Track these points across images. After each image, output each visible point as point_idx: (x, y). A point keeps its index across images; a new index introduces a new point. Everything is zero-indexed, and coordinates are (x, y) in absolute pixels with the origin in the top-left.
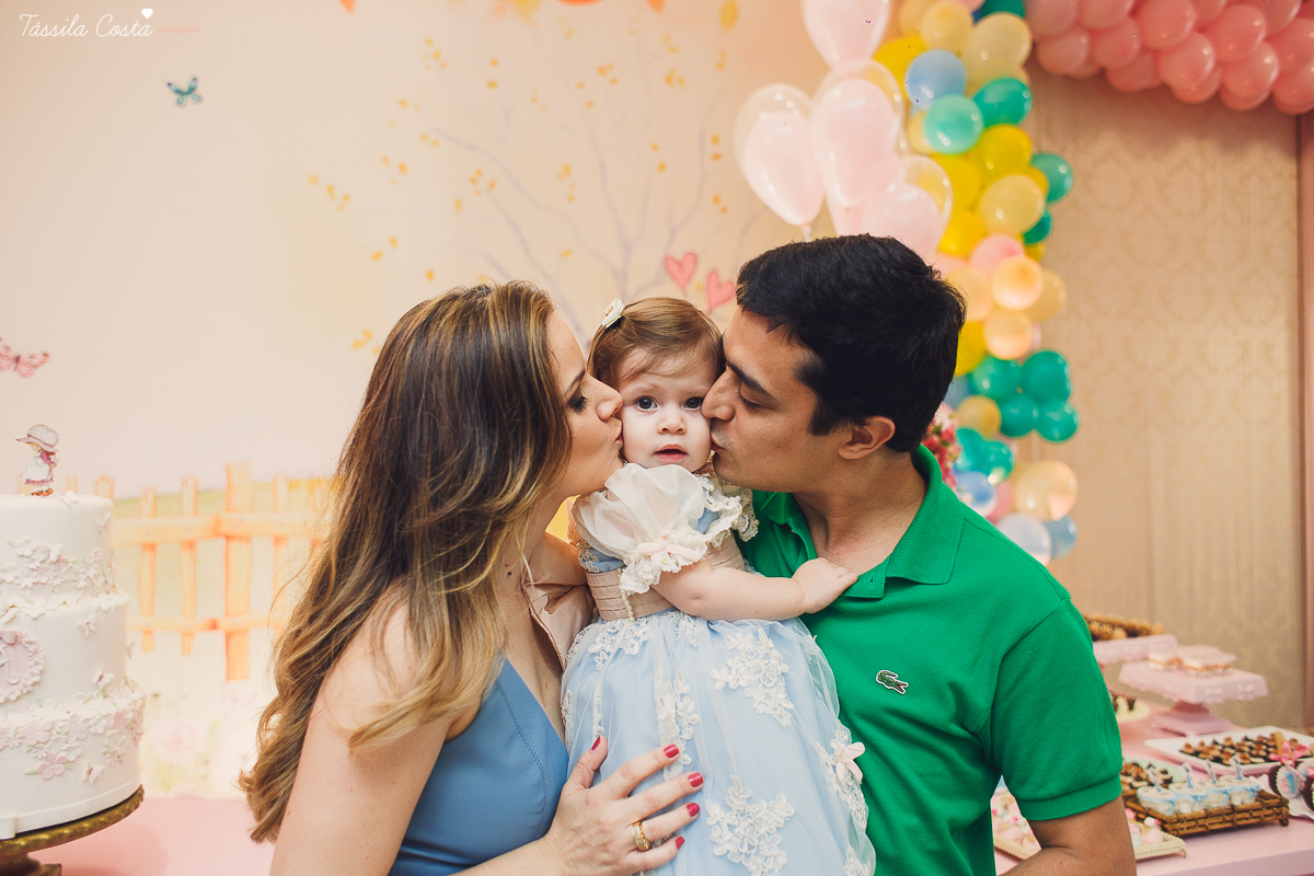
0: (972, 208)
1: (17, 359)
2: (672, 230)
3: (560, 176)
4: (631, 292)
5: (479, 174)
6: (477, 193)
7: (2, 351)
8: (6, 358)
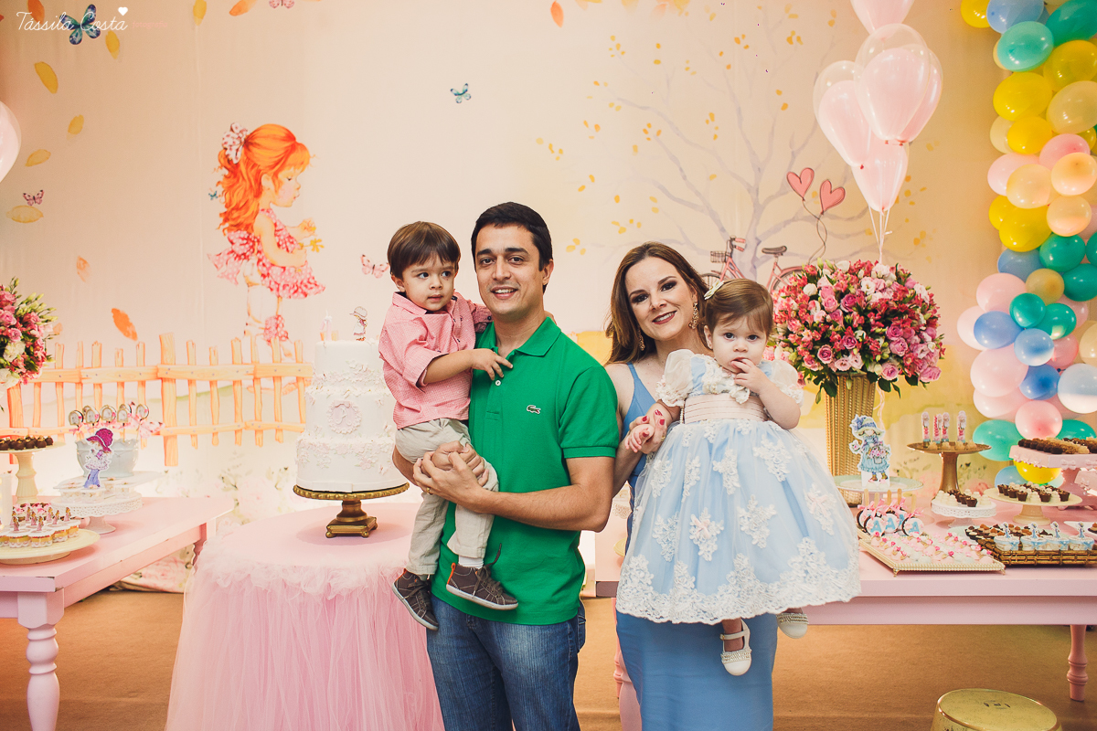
0: (1044, 115)
1: (374, 267)
2: (793, 153)
3: (707, 122)
4: (761, 201)
5: (649, 125)
6: (649, 139)
7: (365, 263)
8: (368, 266)
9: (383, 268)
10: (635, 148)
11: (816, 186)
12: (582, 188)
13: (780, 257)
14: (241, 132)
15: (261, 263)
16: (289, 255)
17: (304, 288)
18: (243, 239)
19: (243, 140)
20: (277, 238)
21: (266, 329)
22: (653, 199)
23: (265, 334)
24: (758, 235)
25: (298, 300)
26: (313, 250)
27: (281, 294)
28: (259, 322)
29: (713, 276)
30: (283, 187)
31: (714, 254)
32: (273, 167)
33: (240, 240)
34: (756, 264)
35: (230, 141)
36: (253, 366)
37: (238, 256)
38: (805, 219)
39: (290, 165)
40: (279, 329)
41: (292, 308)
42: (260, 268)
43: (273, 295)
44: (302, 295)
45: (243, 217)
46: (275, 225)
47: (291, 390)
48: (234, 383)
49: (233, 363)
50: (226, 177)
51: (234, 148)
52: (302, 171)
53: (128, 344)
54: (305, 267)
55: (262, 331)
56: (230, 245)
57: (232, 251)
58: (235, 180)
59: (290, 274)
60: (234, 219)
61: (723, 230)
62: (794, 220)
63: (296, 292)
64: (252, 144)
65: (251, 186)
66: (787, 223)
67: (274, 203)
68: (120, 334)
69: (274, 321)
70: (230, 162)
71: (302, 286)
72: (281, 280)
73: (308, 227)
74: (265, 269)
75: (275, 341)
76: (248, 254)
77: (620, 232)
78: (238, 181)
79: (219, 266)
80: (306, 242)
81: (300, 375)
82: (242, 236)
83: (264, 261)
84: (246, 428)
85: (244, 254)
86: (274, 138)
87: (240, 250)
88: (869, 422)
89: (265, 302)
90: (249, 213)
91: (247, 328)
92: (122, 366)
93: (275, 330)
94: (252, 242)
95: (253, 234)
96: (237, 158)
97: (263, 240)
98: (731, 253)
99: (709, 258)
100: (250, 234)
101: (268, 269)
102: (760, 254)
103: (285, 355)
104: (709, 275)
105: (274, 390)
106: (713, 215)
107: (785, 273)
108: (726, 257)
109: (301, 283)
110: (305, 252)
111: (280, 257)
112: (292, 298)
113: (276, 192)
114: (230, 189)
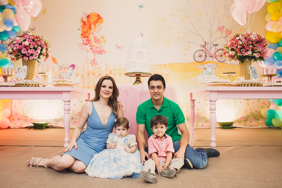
0: (279, 11)
1: (119, 47)
2: (219, 22)
3: (199, 15)
4: (212, 33)
5: (186, 15)
6: (186, 18)
7: (117, 46)
9: (121, 48)
10: (183, 20)
11: (225, 30)
12: (170, 29)
13: (217, 46)
14: (86, 14)
15: (91, 46)
16: (98, 44)
17: (101, 52)
18: (86, 40)
19: (87, 16)
20: (95, 40)
22: (187, 32)
23: (91, 63)
24: (211, 41)
25: (100, 55)
26: (104, 43)
27: (95, 53)
28: (90, 60)
29: (201, 50)
30: (97, 27)
31: (201, 45)
32: (94, 23)
33: (86, 41)
34: (211, 48)
35: (84, 16)
36: (88, 71)
37: (85, 44)
38: (222, 38)
39: (99, 22)
40: (95, 62)
41: (98, 57)
42: (90, 47)
43: (93, 54)
44: (101, 54)
45: (86, 35)
46: (95, 37)
47: (98, 77)
48: (83, 75)
49: (83, 71)
50: (82, 25)
51: (85, 18)
52: (102, 24)
53: (55, 66)
54: (102, 47)
55: (90, 63)
56: (83, 41)
57: (83, 43)
58: (85, 26)
59: (98, 49)
60: (84, 35)
61: (203, 40)
62: (220, 38)
63: (99, 53)
64: (89, 17)
65: (89, 27)
66: (218, 38)
67: (94, 31)
68: (53, 63)
69: (94, 60)
70: (83, 21)
72: (96, 50)
73: (103, 37)
74: (91, 47)
75: (94, 65)
76: (87, 44)
77: (179, 40)
79: (80, 46)
80: (102, 41)
81: (100, 74)
82: (86, 39)
83: (91, 45)
84: (85, 87)
85: (86, 44)
86: (95, 16)
87: (85, 43)
88: (253, 67)
89: (91, 55)
90: (88, 34)
91: (87, 62)
92: (54, 71)
93: (94, 62)
94: (88, 41)
95: (89, 39)
96: (85, 20)
97: (91, 40)
99: (200, 46)
100: (88, 39)
101: (92, 47)
102: (212, 46)
103: (96, 69)
104: (200, 50)
105: (93, 77)
106: (201, 36)
107: (218, 50)
108: (204, 46)
109: (101, 51)
110: (102, 43)
111: (95, 45)
112: (98, 55)
113: (95, 29)
114: (83, 28)
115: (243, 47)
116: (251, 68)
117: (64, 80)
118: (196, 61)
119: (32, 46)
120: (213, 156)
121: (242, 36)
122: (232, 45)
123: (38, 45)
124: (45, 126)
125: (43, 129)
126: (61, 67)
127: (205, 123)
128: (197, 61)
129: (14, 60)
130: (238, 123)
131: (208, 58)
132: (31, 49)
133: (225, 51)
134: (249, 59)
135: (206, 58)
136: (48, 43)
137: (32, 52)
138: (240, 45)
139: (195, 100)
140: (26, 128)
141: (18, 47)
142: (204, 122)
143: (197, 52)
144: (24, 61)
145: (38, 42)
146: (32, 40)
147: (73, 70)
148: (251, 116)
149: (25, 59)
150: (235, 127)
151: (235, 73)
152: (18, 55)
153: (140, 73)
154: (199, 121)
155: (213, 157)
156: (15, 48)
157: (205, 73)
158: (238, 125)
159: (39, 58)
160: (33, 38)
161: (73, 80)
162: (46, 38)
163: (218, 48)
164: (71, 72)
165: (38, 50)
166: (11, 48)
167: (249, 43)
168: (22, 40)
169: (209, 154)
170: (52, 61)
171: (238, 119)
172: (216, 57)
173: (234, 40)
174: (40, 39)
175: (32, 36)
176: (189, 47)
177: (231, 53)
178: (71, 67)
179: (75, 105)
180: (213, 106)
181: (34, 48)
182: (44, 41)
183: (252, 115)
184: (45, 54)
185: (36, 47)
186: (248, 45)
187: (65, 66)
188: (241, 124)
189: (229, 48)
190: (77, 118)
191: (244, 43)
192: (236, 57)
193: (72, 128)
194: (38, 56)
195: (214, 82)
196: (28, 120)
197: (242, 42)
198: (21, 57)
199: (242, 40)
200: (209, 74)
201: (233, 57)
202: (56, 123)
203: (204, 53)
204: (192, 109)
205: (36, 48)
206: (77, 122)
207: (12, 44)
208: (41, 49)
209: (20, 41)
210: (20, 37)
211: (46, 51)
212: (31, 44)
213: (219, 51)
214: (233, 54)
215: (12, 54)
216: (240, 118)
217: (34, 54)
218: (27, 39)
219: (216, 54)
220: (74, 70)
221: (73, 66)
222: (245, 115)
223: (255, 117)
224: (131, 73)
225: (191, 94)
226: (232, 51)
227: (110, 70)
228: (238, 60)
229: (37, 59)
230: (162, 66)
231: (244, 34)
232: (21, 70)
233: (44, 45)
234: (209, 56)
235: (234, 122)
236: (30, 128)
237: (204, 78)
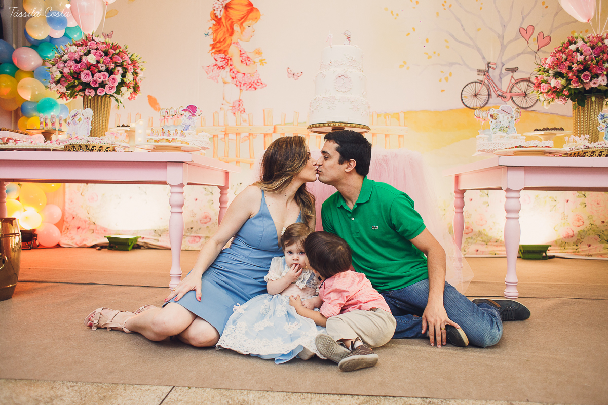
1: (294, 75)
2: (523, 17)
4: (505, 43)
5: (445, 2)
6: (445, 9)
7: (289, 72)
8: (291, 74)
9: (299, 75)
10: (438, 14)
11: (535, 35)
12: (408, 35)
13: (515, 73)
14: (223, 1)
15: (231, 71)
16: (247, 67)
17: (255, 85)
18: (222, 58)
19: (224, 5)
20: (241, 58)
21: (233, 107)
22: (447, 41)
23: (232, 110)
24: (503, 61)
25: (252, 92)
26: (261, 65)
27: (242, 88)
28: (229, 103)
29: (478, 82)
30: (245, 31)
31: (479, 71)
32: (240, 20)
33: (221, 59)
34: (501, 76)
35: (217, 6)
36: (225, 127)
37: (219, 67)
38: (529, 53)
39: (250, 19)
40: (240, 107)
41: (248, 96)
42: (231, 74)
43: (238, 89)
44: (254, 89)
45: (223, 46)
46: (240, 51)
47: (246, 140)
48: (214, 136)
49: (214, 125)
50: (214, 25)
51: (219, 9)
52: (256, 22)
53: (156, 114)
54: (256, 74)
55: (231, 108)
56: (215, 61)
57: (216, 65)
58: (219, 27)
59: (247, 77)
60: (217, 48)
61: (484, 58)
62: (522, 53)
63: (250, 87)
64: (229, 7)
65: (228, 30)
66: (519, 55)
67: (240, 39)
68: (151, 109)
69: (238, 103)
70: (216, 17)
71: (254, 84)
72: (243, 80)
73: (258, 52)
74: (233, 74)
75: (238, 113)
76: (224, 66)
77: (428, 58)
78: (220, 27)
79: (208, 72)
80: (257, 60)
81: (250, 132)
82: (222, 56)
83: (233, 70)
85: (222, 66)
86: (242, 4)
87: (220, 64)
89: (233, 92)
90: (226, 44)
91: (222, 106)
93: (238, 107)
94: (227, 60)
95: (228, 56)
96: (220, 15)
97: (233, 59)
98: (488, 71)
99: (476, 73)
100: (226, 55)
101: (235, 74)
102: (504, 71)
103: (243, 121)
104: (476, 82)
105: (236, 140)
106: (479, 50)
107: (517, 82)
108: (485, 73)
109: (254, 82)
110: (256, 66)
111: (242, 68)
112: (248, 91)
113: (242, 33)
114: (216, 31)
115: (586, 69)
116: (603, 117)
117: (170, 138)
118: (466, 106)
119: (103, 65)
120: (513, 319)
121: (584, 43)
122: (559, 63)
123: (116, 63)
124: (133, 244)
125: (128, 250)
126: (167, 112)
127: (482, 244)
128: (468, 106)
129: (66, 97)
130: (559, 248)
131: (494, 100)
132: (102, 71)
133: (539, 78)
134: (598, 97)
135: (490, 99)
136: (139, 61)
137: (102, 79)
138: (579, 63)
139: (464, 191)
140: (93, 247)
141: (73, 68)
142: (481, 242)
143: (469, 85)
144: (86, 99)
145: (117, 56)
146: (103, 51)
147: (192, 118)
148: (591, 232)
149: (88, 93)
150: (553, 257)
151: (563, 129)
152: (74, 86)
153: (343, 124)
154: (469, 240)
155: (515, 320)
156: (66, 71)
157: (493, 127)
158: (559, 251)
159: (118, 91)
160: (106, 47)
161: (192, 139)
162: (133, 48)
163: (517, 76)
164: (188, 122)
165: (116, 74)
166: (59, 70)
167: (601, 59)
168: (82, 54)
169: (504, 313)
170: (148, 104)
171: (559, 240)
172: (512, 98)
173: (564, 53)
174: (119, 51)
175: (103, 43)
176: (451, 74)
177: (553, 83)
178: (188, 112)
179: (196, 200)
180: (513, 203)
181: (107, 70)
182: (129, 56)
183: (594, 231)
184: (132, 85)
185: (112, 67)
186: (598, 62)
187: (175, 110)
188: (565, 251)
189: (550, 72)
190: (200, 229)
191: (588, 57)
192: (566, 93)
193: (190, 249)
194: (116, 88)
195: (516, 147)
196: (97, 231)
197: (582, 57)
198: (80, 91)
199: (583, 51)
200: (502, 129)
201: (559, 92)
202: (156, 238)
203: (486, 89)
204: (459, 210)
205: (111, 70)
206: (200, 238)
207: (61, 62)
208: (122, 72)
209: (76, 55)
210: (77, 45)
211: (133, 77)
212: (102, 60)
213: (519, 84)
214: (559, 85)
215: (61, 82)
216: (565, 236)
217: (108, 82)
218: (92, 50)
219: (513, 90)
220: (194, 118)
221: (192, 109)
222: (576, 230)
223: (599, 235)
224: (322, 125)
225: (457, 177)
226: (558, 78)
227: (274, 124)
228: (571, 99)
229: (115, 95)
230: (390, 116)
231: (589, 37)
232: (78, 118)
233: (130, 64)
234: (496, 96)
235: (550, 246)
236: (102, 247)
237: (489, 140)
